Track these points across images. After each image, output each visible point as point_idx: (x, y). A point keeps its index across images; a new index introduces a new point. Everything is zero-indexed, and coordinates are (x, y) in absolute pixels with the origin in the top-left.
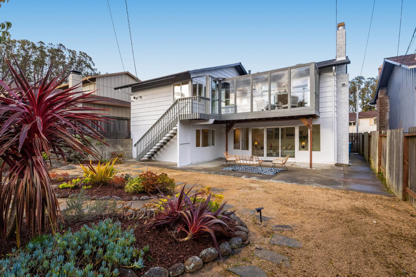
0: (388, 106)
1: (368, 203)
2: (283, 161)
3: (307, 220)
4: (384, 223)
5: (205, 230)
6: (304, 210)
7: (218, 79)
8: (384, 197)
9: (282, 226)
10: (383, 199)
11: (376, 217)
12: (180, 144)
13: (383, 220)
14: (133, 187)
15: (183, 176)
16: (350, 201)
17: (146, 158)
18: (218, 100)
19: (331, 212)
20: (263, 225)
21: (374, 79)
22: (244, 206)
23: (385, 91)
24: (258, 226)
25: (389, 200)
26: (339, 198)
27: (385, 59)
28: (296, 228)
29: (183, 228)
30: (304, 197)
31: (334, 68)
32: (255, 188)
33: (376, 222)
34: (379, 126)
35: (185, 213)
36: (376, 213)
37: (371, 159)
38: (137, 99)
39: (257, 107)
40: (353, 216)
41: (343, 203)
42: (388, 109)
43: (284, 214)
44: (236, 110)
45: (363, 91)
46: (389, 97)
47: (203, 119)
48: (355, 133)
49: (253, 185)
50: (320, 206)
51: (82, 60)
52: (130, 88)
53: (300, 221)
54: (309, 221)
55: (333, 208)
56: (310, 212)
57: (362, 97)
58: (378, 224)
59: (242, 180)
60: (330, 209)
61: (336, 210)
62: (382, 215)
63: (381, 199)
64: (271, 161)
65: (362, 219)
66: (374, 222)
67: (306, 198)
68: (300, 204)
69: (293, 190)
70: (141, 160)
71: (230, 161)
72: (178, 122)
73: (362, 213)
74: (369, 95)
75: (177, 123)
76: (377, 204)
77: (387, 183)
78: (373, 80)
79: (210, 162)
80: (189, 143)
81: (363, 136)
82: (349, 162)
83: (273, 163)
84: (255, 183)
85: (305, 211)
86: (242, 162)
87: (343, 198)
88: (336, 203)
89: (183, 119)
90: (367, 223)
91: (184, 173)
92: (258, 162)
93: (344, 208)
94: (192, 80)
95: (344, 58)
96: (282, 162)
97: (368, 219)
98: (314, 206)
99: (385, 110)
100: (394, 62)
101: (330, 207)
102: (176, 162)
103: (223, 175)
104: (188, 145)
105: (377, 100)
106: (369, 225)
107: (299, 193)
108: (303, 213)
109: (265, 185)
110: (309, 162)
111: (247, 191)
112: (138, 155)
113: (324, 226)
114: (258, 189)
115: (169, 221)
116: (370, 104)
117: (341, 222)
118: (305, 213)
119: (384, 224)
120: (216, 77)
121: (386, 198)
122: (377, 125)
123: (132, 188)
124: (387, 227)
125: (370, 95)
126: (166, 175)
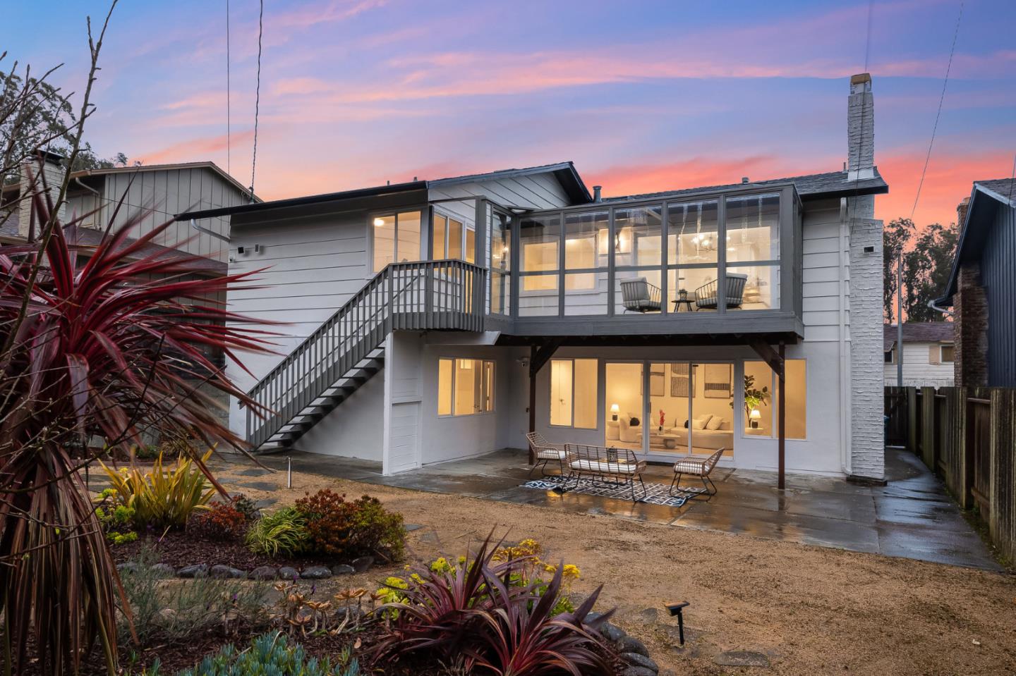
0: (983, 313)
1: (950, 590)
2: (704, 465)
3: (804, 637)
4: (1000, 645)
5: (554, 662)
6: (790, 610)
7: (510, 209)
8: (989, 576)
9: (743, 654)
10: (986, 580)
11: (976, 628)
12: (393, 405)
13: (994, 637)
14: (278, 537)
15: (408, 504)
16: (905, 584)
17: (275, 444)
18: (509, 274)
19: (858, 615)
20: (688, 651)
21: (941, 228)
22: (618, 598)
23: (975, 272)
24: (675, 653)
25: (1002, 583)
26: (875, 577)
27: (976, 184)
28: (777, 660)
29: (480, 658)
30: (780, 572)
31: (843, 201)
32: (636, 547)
33: (978, 643)
34: (960, 369)
35: (492, 616)
36: (976, 619)
37: (942, 466)
38: (248, 254)
39: (625, 300)
40: (921, 627)
41: (886, 593)
42: (985, 324)
43: (736, 622)
44: (562, 306)
45: (912, 260)
46: (986, 288)
47: (463, 330)
48: (894, 388)
49: (627, 537)
50: (829, 600)
51: (38, 108)
52: (227, 218)
53: (784, 639)
54: (808, 640)
55: (862, 605)
56: (804, 616)
57: (910, 280)
58: (986, 648)
59: (592, 520)
60: (855, 609)
61: (872, 612)
62: (991, 623)
63: (982, 581)
64: (672, 465)
65: (941, 634)
66: (974, 642)
67: (787, 578)
68: (774, 593)
69: (746, 553)
70: (261, 448)
71: (547, 460)
72: (389, 336)
73: (941, 618)
74: (927, 272)
75: (384, 340)
76: (974, 595)
77: (994, 536)
78: (938, 231)
79: (480, 460)
80: (419, 402)
81: (919, 399)
82: (886, 473)
83: (676, 472)
84: (633, 531)
85: (790, 614)
86: (584, 464)
87: (885, 576)
88: (867, 590)
89: (403, 326)
90: (956, 647)
91: (409, 497)
92: (632, 468)
93: (893, 604)
94: (431, 208)
95: (867, 175)
96: (703, 468)
97: (956, 634)
98: (811, 600)
99: (978, 325)
100: (1002, 197)
101: (855, 603)
102: (376, 459)
103: (531, 503)
104: (416, 406)
105: (954, 296)
106: (963, 649)
107: (762, 562)
108: (787, 617)
109: (660, 536)
110: (777, 470)
111: (613, 554)
112: (252, 433)
113: (847, 654)
114: (645, 548)
115: (440, 638)
116: (936, 305)
117: (892, 642)
118: (793, 618)
119: (998, 649)
120: (504, 203)
121: (995, 577)
122: (956, 367)
123: (276, 542)
124: (1007, 656)
125: (927, 275)
126: (376, 501)
